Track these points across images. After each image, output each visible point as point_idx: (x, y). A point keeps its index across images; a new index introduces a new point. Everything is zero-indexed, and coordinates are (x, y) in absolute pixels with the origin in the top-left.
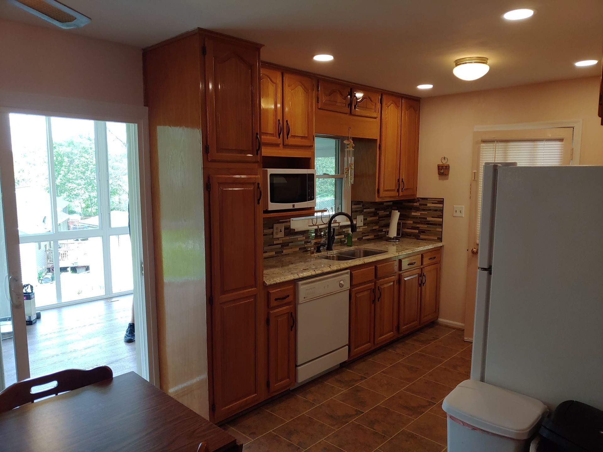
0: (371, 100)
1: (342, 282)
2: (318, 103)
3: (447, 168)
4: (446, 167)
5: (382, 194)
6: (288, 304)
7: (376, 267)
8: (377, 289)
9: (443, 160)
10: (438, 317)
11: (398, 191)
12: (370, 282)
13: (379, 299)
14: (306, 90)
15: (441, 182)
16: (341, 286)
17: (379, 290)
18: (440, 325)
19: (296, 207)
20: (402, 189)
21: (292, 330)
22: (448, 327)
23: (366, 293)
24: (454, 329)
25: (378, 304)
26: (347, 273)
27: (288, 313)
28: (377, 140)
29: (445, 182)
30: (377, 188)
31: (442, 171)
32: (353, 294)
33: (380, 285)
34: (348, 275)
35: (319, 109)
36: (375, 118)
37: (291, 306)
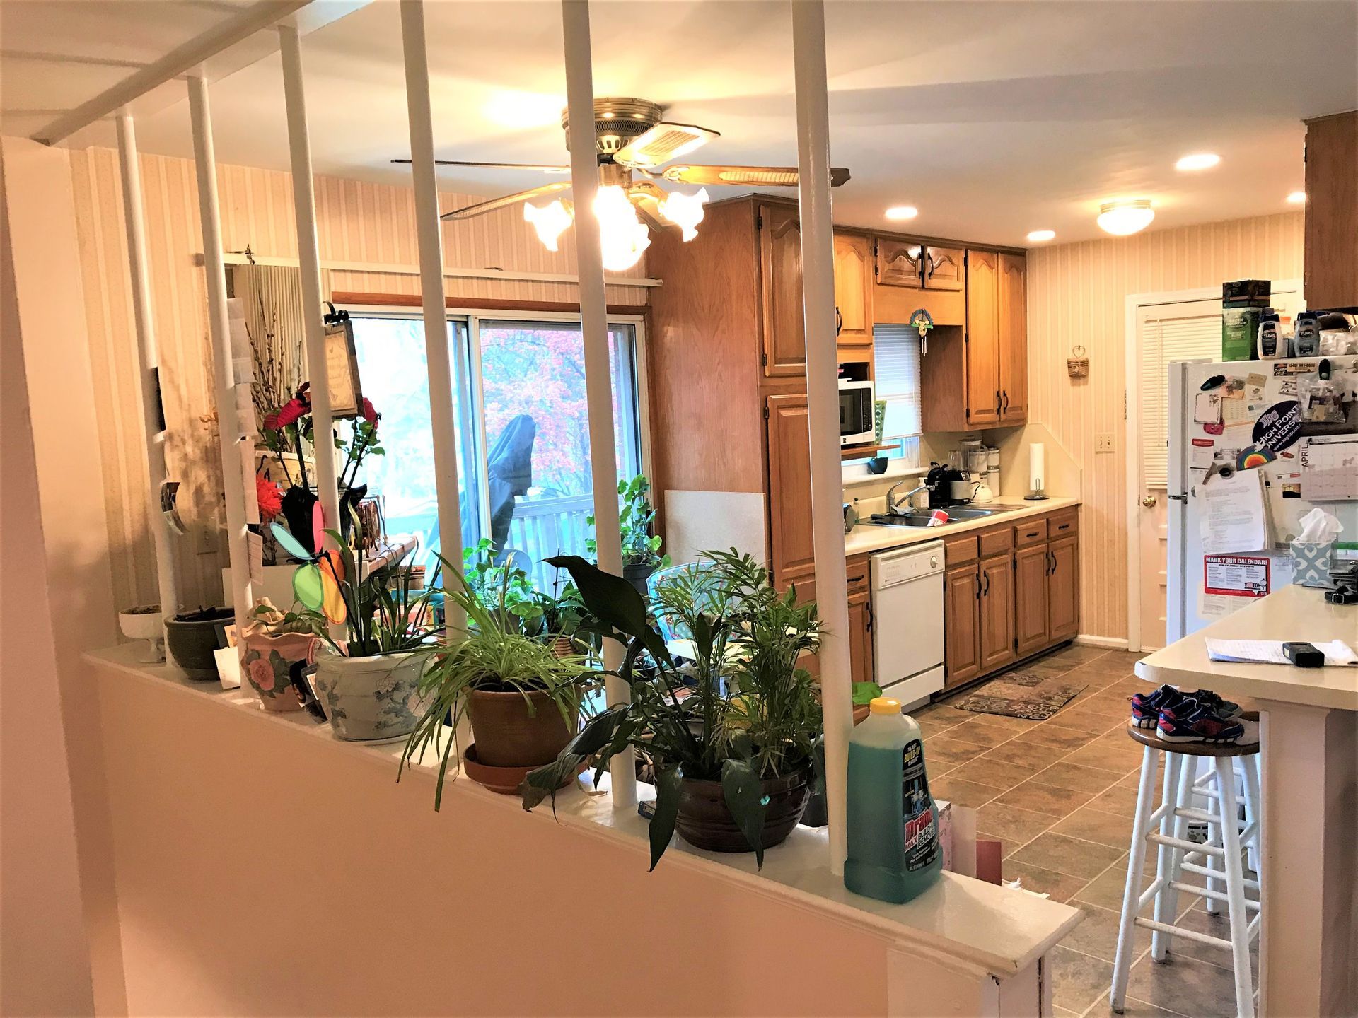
0: (952, 263)
1: (934, 559)
2: (877, 274)
3: (1085, 364)
4: (1083, 362)
5: (974, 418)
6: (862, 589)
7: (979, 537)
8: (982, 574)
9: (1076, 351)
10: (1077, 633)
11: (999, 413)
12: (971, 562)
13: (986, 591)
14: (861, 256)
15: (1076, 388)
16: (934, 565)
17: (985, 575)
18: (1083, 646)
19: (848, 443)
20: (1005, 408)
21: (868, 630)
22: (1098, 648)
23: (966, 581)
24: (1110, 650)
25: (984, 599)
26: (940, 545)
27: (862, 603)
28: (961, 326)
29: (1081, 389)
30: (965, 408)
31: (1076, 370)
32: (949, 582)
33: (987, 568)
34: (942, 549)
35: (879, 284)
36: (958, 291)
37: (867, 593)
